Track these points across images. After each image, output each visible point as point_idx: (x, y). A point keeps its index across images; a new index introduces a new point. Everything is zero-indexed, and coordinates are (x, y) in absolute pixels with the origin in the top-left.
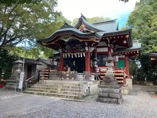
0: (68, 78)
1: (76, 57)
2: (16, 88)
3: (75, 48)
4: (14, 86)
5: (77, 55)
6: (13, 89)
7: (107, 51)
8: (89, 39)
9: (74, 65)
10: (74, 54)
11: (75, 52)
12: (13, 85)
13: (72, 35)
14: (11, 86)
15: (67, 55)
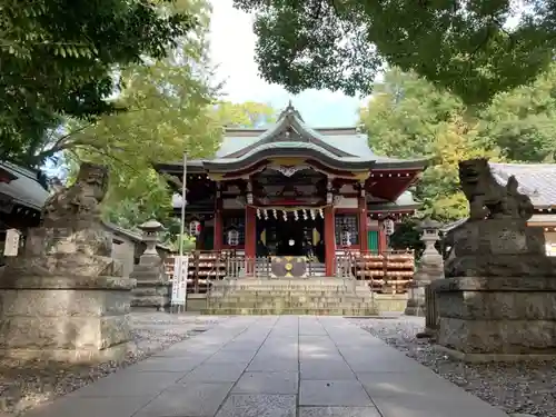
0: (289, 275)
1: (297, 218)
2: (163, 303)
3: (292, 193)
4: (156, 298)
5: (300, 213)
6: (155, 306)
7: (356, 206)
8: (353, 175)
9: (264, 242)
10: (290, 210)
11: (295, 206)
12: (150, 294)
13: (307, 161)
14: (142, 299)
15: (270, 213)
